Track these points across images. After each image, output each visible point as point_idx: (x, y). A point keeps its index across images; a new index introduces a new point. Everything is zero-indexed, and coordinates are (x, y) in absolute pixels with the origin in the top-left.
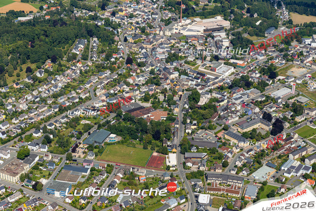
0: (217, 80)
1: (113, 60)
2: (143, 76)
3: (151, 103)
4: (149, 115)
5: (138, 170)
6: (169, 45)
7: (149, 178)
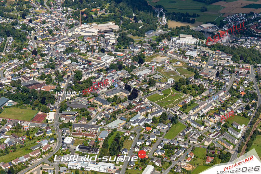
0: (100, 65)
1: (22, 52)
2: (43, 63)
3: (45, 81)
4: (42, 88)
5: (24, 123)
6: (69, 42)
7: (31, 128)
